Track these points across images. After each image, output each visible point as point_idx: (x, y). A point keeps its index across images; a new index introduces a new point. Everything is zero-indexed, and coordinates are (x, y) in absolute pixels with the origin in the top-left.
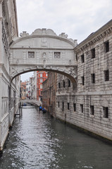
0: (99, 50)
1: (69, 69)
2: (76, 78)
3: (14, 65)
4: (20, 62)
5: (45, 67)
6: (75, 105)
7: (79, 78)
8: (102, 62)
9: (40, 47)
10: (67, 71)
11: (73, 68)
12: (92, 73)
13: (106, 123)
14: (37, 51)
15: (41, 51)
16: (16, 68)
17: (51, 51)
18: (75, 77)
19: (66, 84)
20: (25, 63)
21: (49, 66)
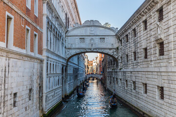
0: (130, 36)
1: (112, 51)
2: (118, 58)
3: (69, 49)
4: (74, 46)
5: (92, 50)
6: (117, 79)
7: (119, 58)
8: (132, 45)
9: (88, 34)
10: (110, 52)
11: (114, 50)
12: (126, 54)
13: (134, 94)
14: (86, 37)
15: (89, 37)
16: (71, 51)
17: (97, 37)
18: (116, 57)
19: (113, 63)
20: (77, 47)
21: (96, 49)
